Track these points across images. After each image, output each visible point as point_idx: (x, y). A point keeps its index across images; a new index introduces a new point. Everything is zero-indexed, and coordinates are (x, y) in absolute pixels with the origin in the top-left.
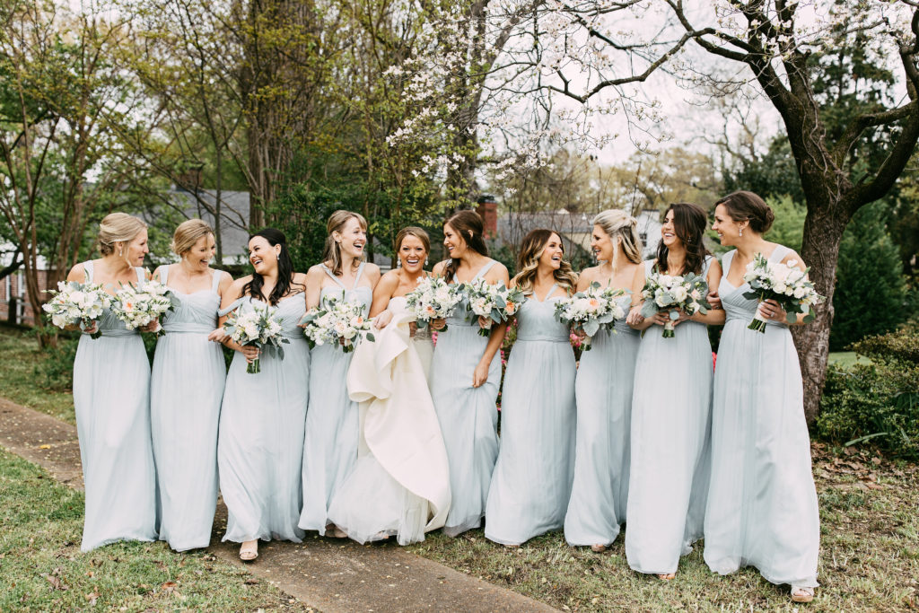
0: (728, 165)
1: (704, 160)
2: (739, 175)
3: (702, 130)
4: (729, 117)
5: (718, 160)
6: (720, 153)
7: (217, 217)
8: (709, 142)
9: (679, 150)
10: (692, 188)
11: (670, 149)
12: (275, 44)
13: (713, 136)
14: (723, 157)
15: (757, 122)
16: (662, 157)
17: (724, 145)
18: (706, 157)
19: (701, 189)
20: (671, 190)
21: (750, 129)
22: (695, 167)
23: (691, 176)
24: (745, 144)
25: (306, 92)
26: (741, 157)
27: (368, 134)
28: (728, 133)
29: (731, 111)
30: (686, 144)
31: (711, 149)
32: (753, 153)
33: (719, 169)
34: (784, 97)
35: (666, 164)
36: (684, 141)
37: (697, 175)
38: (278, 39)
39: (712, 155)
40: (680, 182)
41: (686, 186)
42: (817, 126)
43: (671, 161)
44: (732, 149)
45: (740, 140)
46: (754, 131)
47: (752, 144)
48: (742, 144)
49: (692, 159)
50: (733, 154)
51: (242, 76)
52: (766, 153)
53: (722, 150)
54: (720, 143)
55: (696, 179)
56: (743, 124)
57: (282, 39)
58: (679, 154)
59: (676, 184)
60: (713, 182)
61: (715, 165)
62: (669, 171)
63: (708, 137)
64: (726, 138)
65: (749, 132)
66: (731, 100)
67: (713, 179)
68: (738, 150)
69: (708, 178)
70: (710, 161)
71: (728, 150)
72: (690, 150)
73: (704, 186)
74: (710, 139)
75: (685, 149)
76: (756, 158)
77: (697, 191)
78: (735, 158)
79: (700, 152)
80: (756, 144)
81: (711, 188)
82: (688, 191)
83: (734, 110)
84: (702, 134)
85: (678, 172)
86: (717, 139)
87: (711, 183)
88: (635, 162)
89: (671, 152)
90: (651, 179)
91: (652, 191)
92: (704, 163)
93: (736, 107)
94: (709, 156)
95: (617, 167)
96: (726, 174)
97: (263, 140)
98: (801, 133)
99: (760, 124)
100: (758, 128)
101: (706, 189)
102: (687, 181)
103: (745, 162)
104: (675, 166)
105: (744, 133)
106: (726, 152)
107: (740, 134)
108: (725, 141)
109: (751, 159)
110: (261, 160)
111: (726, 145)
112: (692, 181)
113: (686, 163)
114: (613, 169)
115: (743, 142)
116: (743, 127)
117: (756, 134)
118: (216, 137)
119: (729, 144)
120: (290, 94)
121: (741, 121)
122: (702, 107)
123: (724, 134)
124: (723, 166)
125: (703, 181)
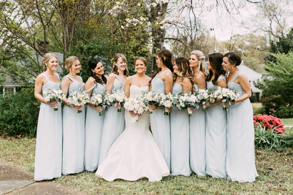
0: (272, 40)
1: (262, 39)
3: (261, 26)
4: (273, 20)
5: (268, 38)
6: (269, 35)
8: (264, 31)
9: (252, 34)
10: (257, 50)
11: (248, 34)
13: (266, 28)
14: (270, 37)
15: (284, 22)
17: (270, 32)
18: (263, 37)
19: (261, 51)
20: (248, 52)
21: (281, 25)
22: (258, 41)
23: (256, 45)
24: (279, 32)
26: (277, 37)
28: (272, 27)
29: (273, 18)
30: (254, 32)
31: (265, 34)
32: (283, 35)
33: (269, 42)
35: (246, 41)
36: (253, 30)
37: (259, 45)
39: (266, 36)
40: (252, 48)
41: (255, 49)
43: (248, 39)
44: (274, 34)
45: (277, 30)
46: (283, 26)
47: (282, 31)
48: (278, 32)
49: (257, 38)
53: (270, 34)
54: (269, 31)
55: (259, 47)
56: (278, 23)
58: (252, 36)
59: (250, 49)
60: (266, 47)
61: (267, 41)
62: (247, 44)
63: (264, 29)
64: (272, 29)
65: (281, 26)
66: (273, 13)
67: (266, 46)
68: (277, 34)
69: (264, 46)
70: (265, 39)
71: (272, 34)
72: (256, 34)
73: (262, 49)
74: (265, 30)
75: (254, 34)
76: (284, 37)
77: (259, 51)
78: (275, 37)
79: (260, 35)
80: (284, 32)
81: (266, 50)
82: (255, 52)
83: (275, 17)
84: (261, 28)
85: (251, 44)
86: (267, 29)
87: (265, 48)
89: (248, 36)
90: (239, 47)
91: (240, 52)
92: (262, 40)
93: (275, 16)
94: (264, 37)
95: (225, 42)
96: (272, 43)
99: (285, 23)
100: (284, 25)
101: (263, 51)
102: (255, 47)
103: (280, 39)
104: (250, 41)
105: (279, 27)
106: (271, 35)
107: (277, 27)
108: (271, 31)
109: (282, 38)
111: (271, 32)
112: (257, 47)
113: (255, 39)
114: (224, 43)
115: (278, 31)
116: (278, 24)
119: (273, 31)
121: (277, 22)
122: (261, 16)
123: (271, 27)
124: (270, 40)
125: (262, 47)
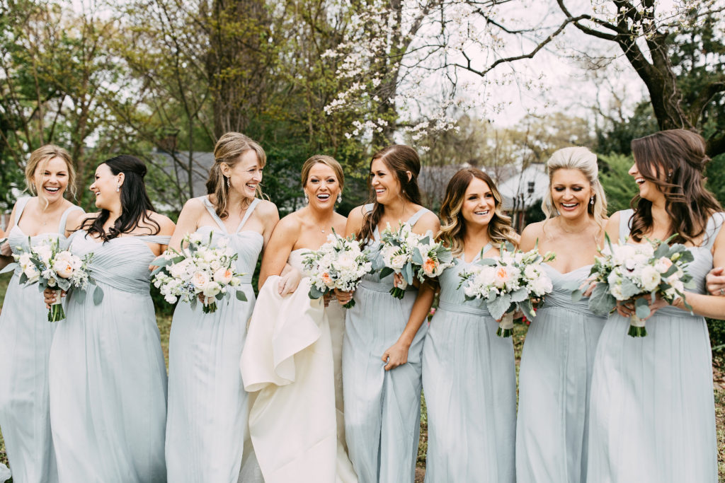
0: (601, 125)
1: (580, 122)
2: (610, 134)
4: (601, 86)
5: (592, 121)
6: (594, 116)
7: (190, 172)
8: (585, 107)
9: (560, 114)
11: (554, 113)
12: (234, 35)
14: (596, 119)
15: (624, 90)
16: (546, 120)
17: (596, 110)
18: (582, 120)
20: (554, 147)
21: (618, 96)
22: (573, 127)
23: (570, 135)
24: (614, 109)
25: (259, 72)
26: (611, 119)
27: (309, 105)
28: (600, 100)
29: (602, 81)
30: (567, 109)
32: (621, 116)
33: (593, 129)
34: (647, 69)
35: (550, 126)
36: (564, 106)
37: (575, 134)
38: (237, 31)
39: (587, 118)
40: (562, 140)
41: (567, 143)
42: (675, 93)
43: (554, 123)
44: (603, 112)
45: (610, 105)
46: (621, 98)
47: (620, 108)
48: (612, 109)
49: (571, 121)
50: (605, 117)
51: (208, 60)
52: (632, 115)
53: (595, 114)
54: (594, 108)
55: (575, 138)
56: (612, 92)
57: (240, 30)
58: (560, 118)
59: (558, 142)
60: (589, 139)
61: (590, 126)
62: (552, 131)
63: (584, 103)
64: (599, 103)
65: (618, 99)
66: (603, 73)
67: (588, 137)
68: (609, 114)
69: (584, 137)
70: (586, 123)
71: (601, 113)
72: (569, 114)
74: (586, 105)
75: (565, 113)
76: (623, 120)
78: (606, 120)
79: (577, 115)
80: (623, 109)
81: (587, 144)
83: (605, 80)
84: (579, 101)
85: (559, 132)
86: (592, 104)
87: (587, 140)
88: (524, 124)
89: (554, 116)
90: (538, 138)
91: (538, 147)
92: (580, 124)
93: (607, 78)
94: (585, 119)
95: (509, 129)
96: (599, 133)
97: (225, 111)
98: (662, 98)
100: (625, 95)
102: (566, 138)
104: (558, 127)
105: (613, 99)
106: (599, 115)
107: (610, 100)
108: (597, 106)
109: (620, 121)
110: (224, 127)
111: (599, 109)
112: (571, 139)
113: (566, 124)
114: (507, 131)
115: (613, 106)
116: (612, 94)
117: (623, 100)
118: (188, 109)
119: (601, 108)
120: (246, 74)
121: (610, 89)
122: (579, 79)
123: (597, 100)
124: (596, 126)
125: (580, 139)
